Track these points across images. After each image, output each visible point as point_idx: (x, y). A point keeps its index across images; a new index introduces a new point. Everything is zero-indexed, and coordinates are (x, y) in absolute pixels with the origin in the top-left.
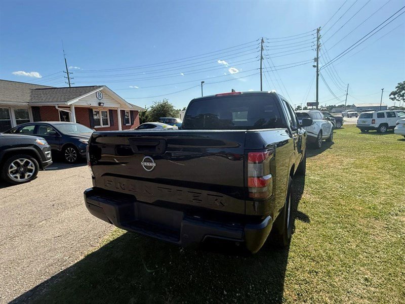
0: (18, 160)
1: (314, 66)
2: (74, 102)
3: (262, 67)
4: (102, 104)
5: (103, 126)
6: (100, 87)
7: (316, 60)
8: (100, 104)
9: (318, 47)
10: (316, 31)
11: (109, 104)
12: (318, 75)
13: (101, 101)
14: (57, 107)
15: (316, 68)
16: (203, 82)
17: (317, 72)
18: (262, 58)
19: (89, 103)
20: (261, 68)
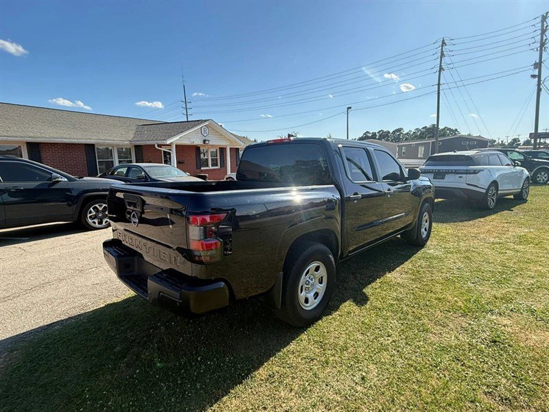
0: (97, 206)
1: (533, 76)
2: (175, 140)
3: (441, 83)
4: (207, 142)
5: (211, 168)
6: (205, 121)
7: (538, 65)
8: (204, 141)
9: (543, 44)
10: (540, 20)
11: (216, 142)
12: (539, 90)
13: (206, 138)
14: (156, 146)
15: (537, 79)
16: (350, 108)
17: (539, 84)
18: (441, 69)
19: (192, 140)
20: (439, 84)
